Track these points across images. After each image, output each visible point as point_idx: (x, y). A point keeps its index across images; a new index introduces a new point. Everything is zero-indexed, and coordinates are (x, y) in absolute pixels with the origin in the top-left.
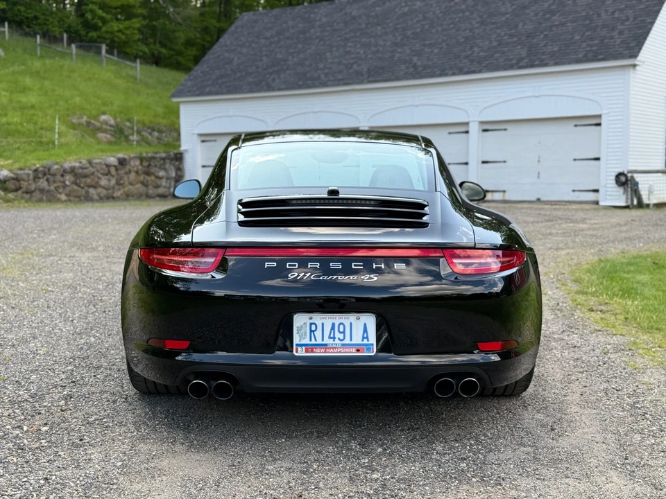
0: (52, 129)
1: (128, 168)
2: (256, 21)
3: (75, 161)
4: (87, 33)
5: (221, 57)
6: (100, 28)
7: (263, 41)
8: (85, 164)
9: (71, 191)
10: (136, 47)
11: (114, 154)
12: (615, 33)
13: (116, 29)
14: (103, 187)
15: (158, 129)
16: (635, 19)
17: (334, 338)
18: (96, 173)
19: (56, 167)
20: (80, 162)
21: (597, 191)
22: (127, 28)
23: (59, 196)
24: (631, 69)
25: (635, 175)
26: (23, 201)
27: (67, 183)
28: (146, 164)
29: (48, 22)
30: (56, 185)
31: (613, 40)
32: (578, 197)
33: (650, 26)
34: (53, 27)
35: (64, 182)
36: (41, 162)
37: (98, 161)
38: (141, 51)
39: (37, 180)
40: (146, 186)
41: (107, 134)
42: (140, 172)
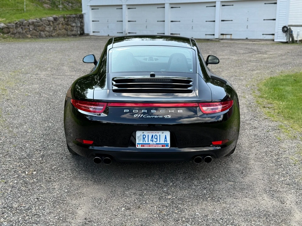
0: (23, 3)
1: (58, 22)
3: (34, 19)
8: (38, 20)
9: (32, 33)
11: (52, 15)
14: (47, 31)
15: (71, 2)
17: (153, 141)
18: (44, 24)
19: (25, 22)
20: (36, 20)
21: (273, 35)
23: (27, 35)
25: (291, 27)
26: (11, 38)
27: (31, 29)
28: (66, 20)
30: (25, 30)
32: (265, 37)
35: (29, 29)
36: (18, 20)
37: (45, 19)
39: (17, 28)
40: (67, 30)
41: (48, 5)
42: (64, 24)
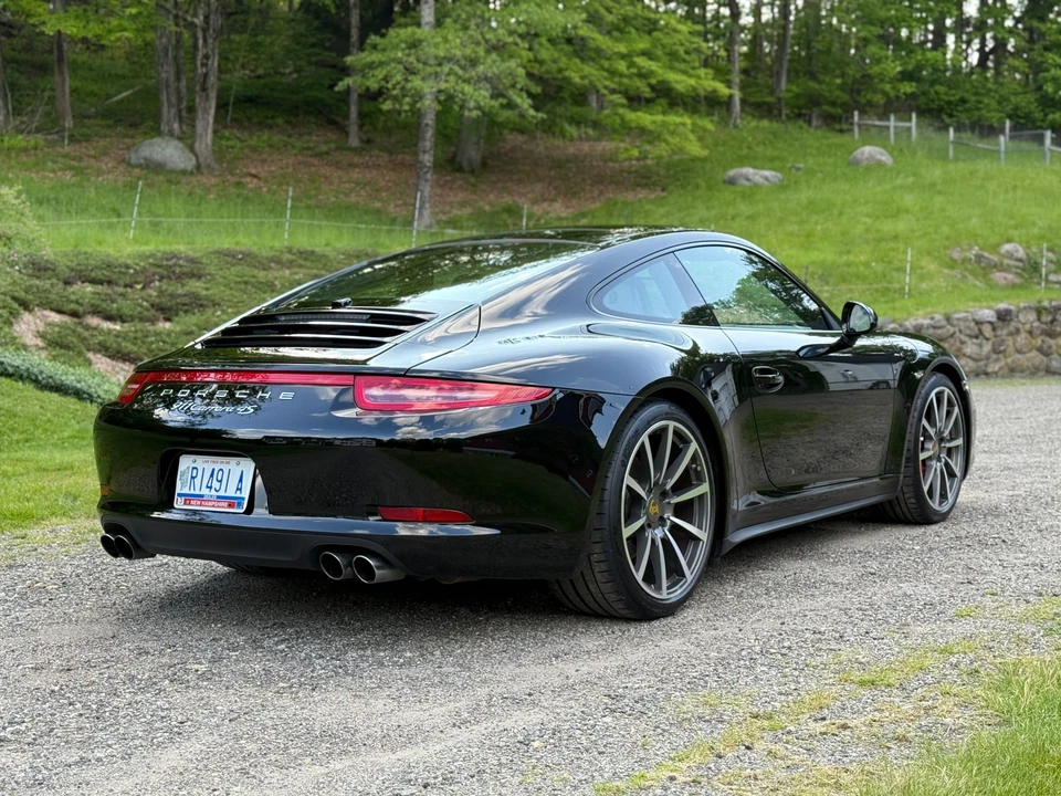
0: (903, 268)
1: (1013, 325)
3: (924, 317)
4: (1046, 115)
8: (939, 321)
11: (993, 304)
14: (970, 357)
18: (958, 334)
20: (932, 318)
28: (1046, 318)
29: (981, 106)
34: (989, 111)
37: (962, 315)
40: (1047, 354)
41: (1011, 273)
42: (1037, 332)
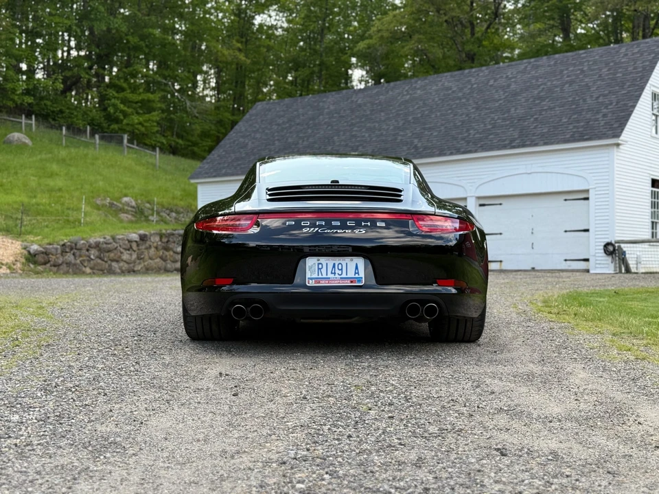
0: (78, 209)
1: (148, 243)
2: (269, 110)
3: (100, 237)
4: (109, 125)
5: (236, 142)
6: (122, 121)
7: (275, 127)
8: (109, 240)
9: (95, 265)
10: (154, 139)
11: (136, 231)
12: (600, 116)
13: (136, 121)
14: (125, 261)
15: (176, 210)
16: (617, 103)
17: (335, 273)
18: (119, 248)
19: (82, 242)
20: (105, 238)
21: (587, 260)
22: (146, 121)
23: (84, 269)
24: (615, 147)
25: (622, 245)
26: (51, 273)
27: (92, 257)
28: (165, 240)
29: (73, 116)
30: (81, 259)
31: (597, 122)
32: (569, 266)
33: (631, 109)
34: (77, 120)
35: (89, 257)
36: (68, 238)
37: (121, 237)
38: (159, 142)
39: (64, 254)
40: (165, 260)
41: (129, 214)
42: (160, 247)
